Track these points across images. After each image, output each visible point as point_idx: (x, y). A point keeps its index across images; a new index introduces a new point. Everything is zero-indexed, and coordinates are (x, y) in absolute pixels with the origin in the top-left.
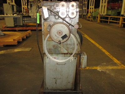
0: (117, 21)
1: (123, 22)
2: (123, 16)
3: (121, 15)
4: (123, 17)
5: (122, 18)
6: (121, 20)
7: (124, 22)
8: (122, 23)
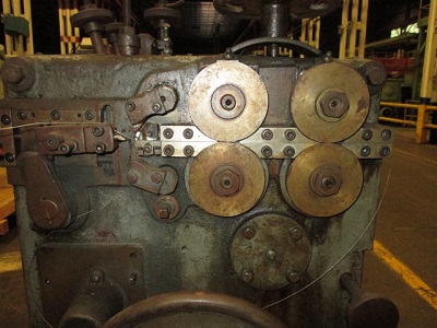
0: (401, 121)
1: (431, 125)
2: (427, 101)
3: (422, 99)
4: (429, 107)
5: (427, 111)
6: (420, 118)
7: (434, 126)
8: (425, 129)
